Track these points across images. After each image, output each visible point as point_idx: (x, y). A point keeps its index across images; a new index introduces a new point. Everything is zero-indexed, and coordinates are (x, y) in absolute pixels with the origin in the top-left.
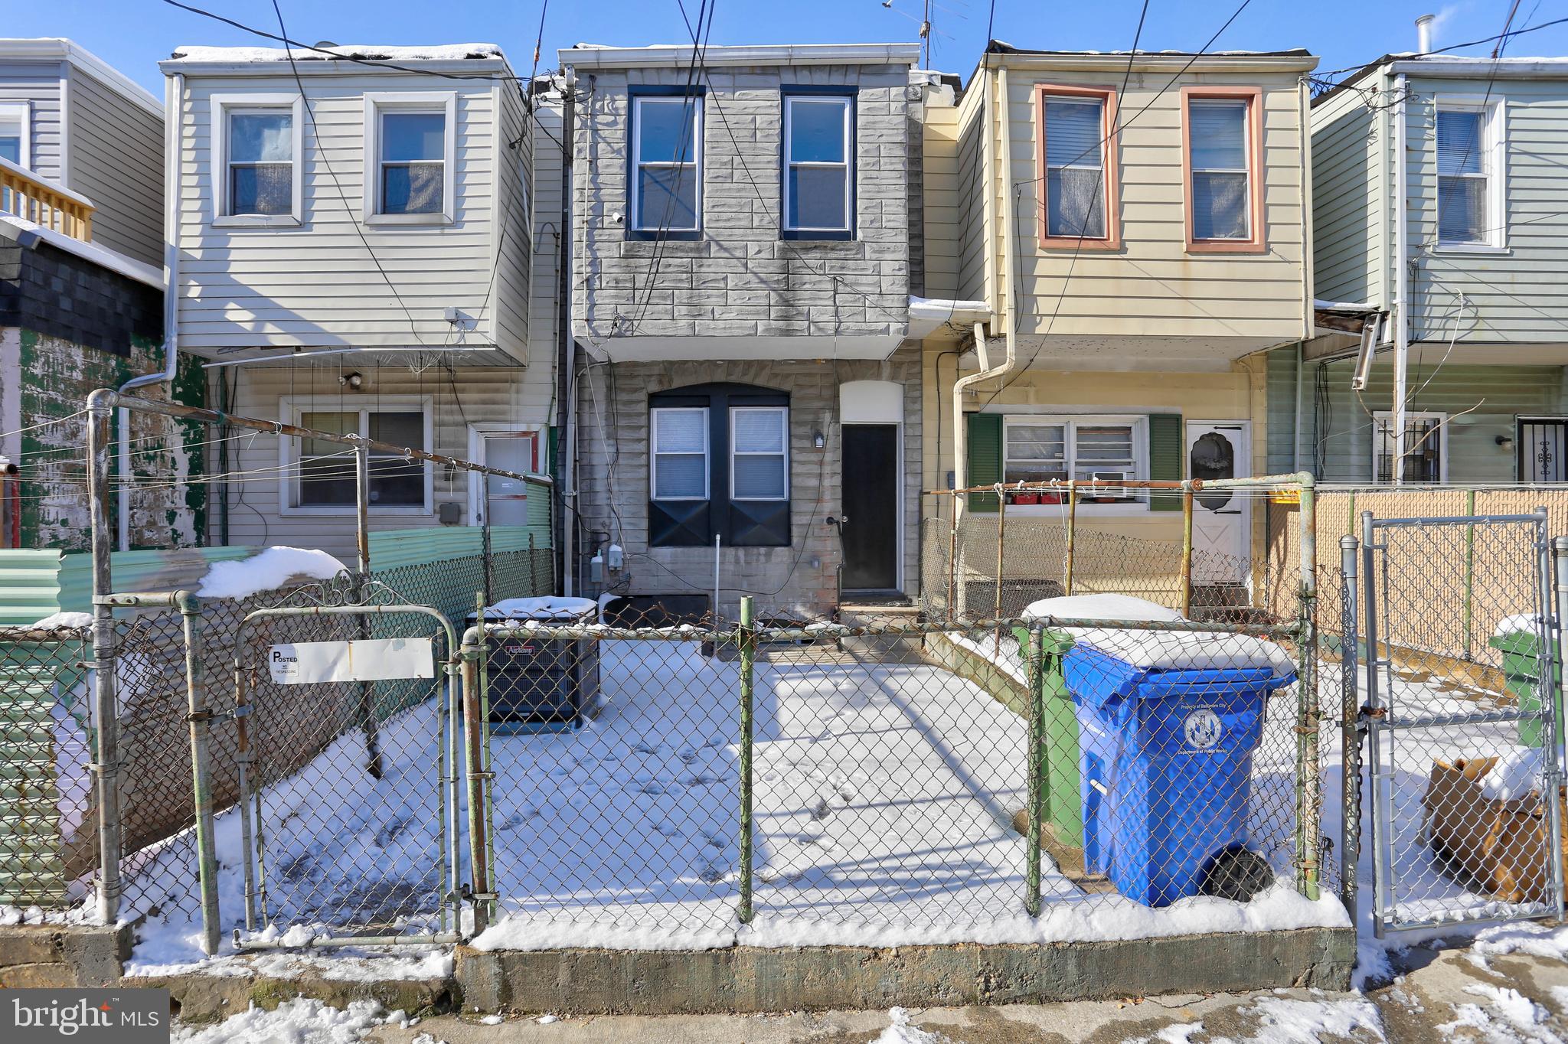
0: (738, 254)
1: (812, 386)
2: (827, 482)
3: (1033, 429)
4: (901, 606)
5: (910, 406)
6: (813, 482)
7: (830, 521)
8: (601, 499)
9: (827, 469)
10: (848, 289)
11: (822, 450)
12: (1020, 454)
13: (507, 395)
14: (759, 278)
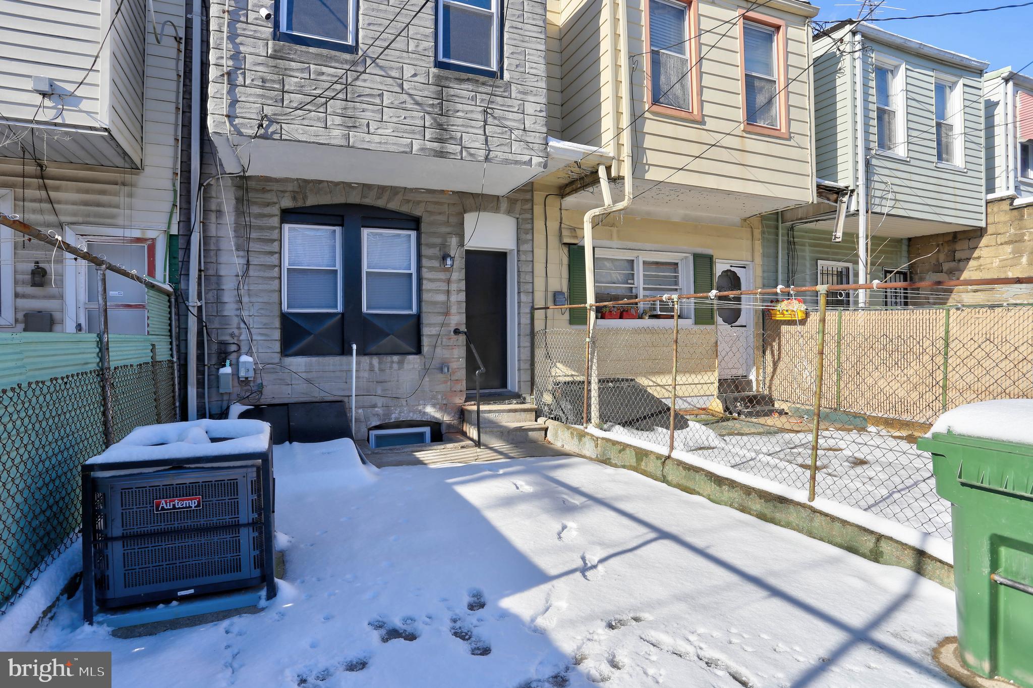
0: (394, 74)
1: (440, 214)
2: (454, 298)
3: (612, 260)
4: (517, 403)
5: (523, 236)
6: (442, 298)
7: (457, 332)
8: (230, 309)
9: (454, 287)
10: (496, 122)
11: (450, 270)
12: (604, 280)
13: (117, 198)
14: (414, 99)
